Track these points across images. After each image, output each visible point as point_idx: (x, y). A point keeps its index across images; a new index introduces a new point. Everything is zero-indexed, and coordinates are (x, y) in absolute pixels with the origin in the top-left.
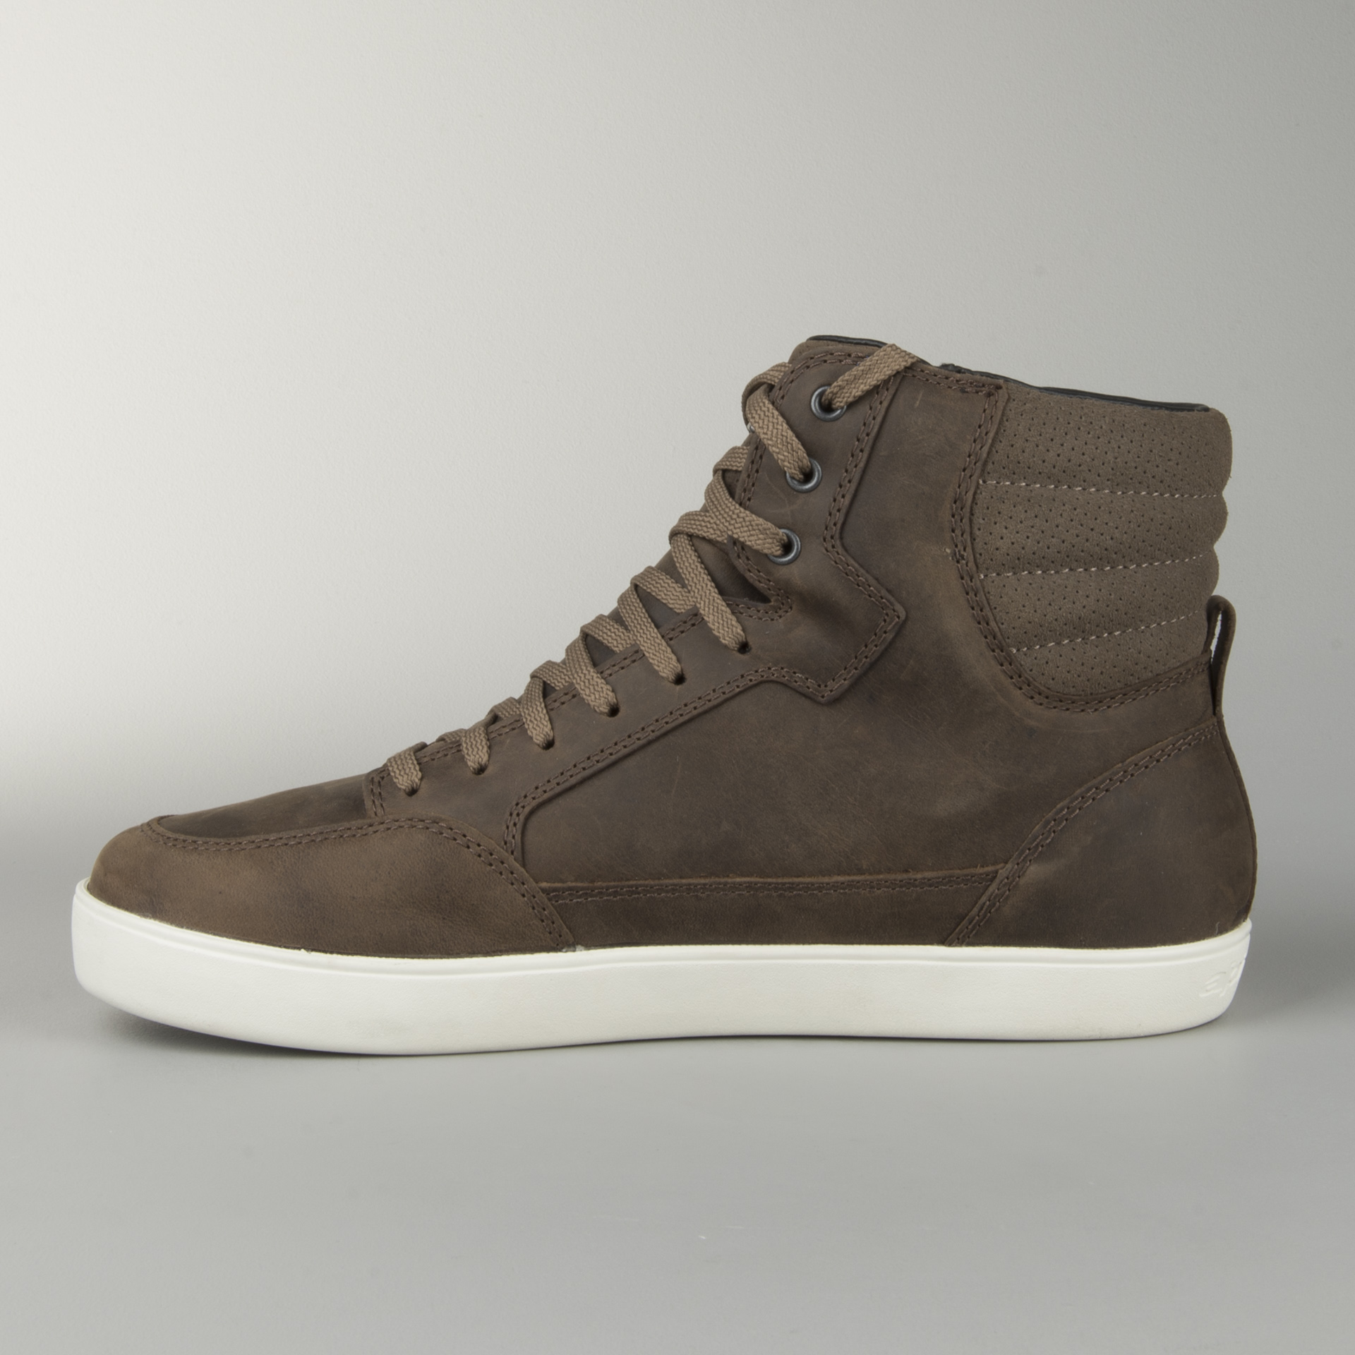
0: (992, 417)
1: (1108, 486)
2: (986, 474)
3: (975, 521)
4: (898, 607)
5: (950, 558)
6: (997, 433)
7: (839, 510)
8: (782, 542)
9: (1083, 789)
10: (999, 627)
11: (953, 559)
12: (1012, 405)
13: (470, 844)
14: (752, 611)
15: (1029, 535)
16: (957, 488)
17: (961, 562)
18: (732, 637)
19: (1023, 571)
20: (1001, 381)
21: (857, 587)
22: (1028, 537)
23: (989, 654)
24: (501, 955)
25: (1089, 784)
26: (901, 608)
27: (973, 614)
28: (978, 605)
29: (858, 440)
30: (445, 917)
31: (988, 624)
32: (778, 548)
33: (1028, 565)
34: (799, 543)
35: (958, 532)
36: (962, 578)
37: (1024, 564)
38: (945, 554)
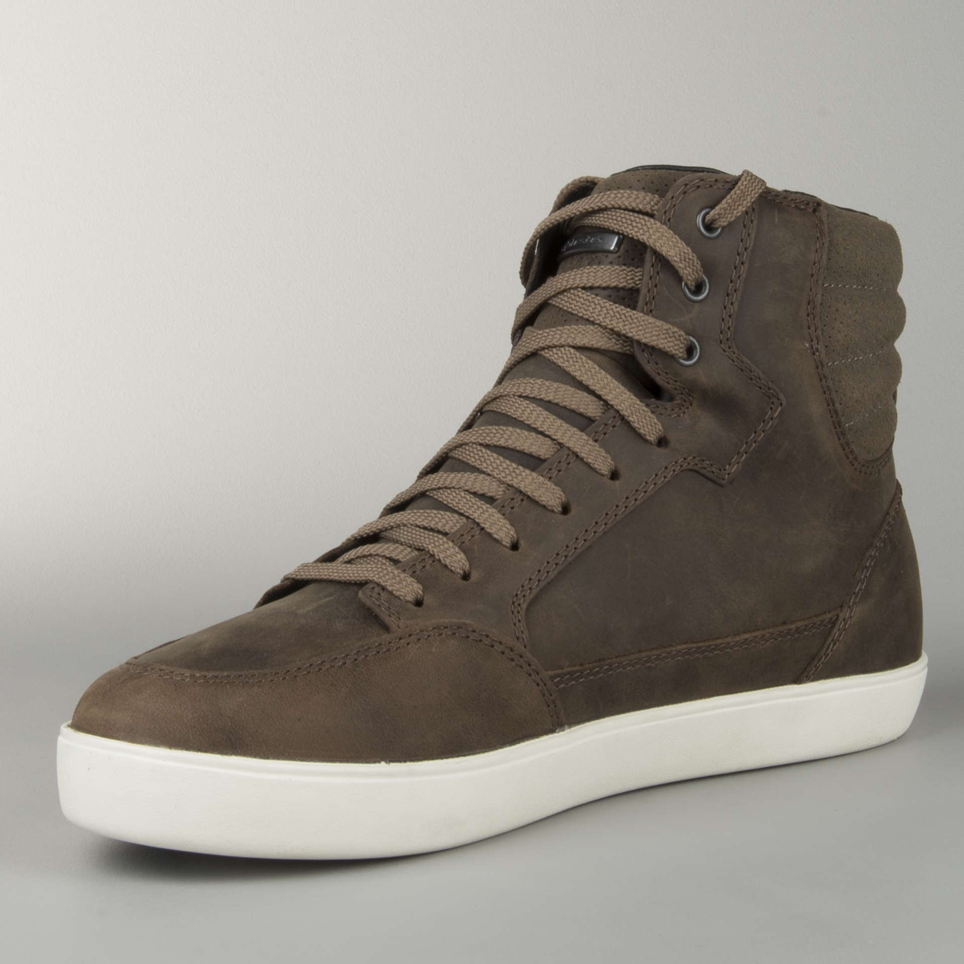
3: (822, 319)
4: (781, 396)
5: (809, 351)
8: (686, 347)
13: (494, 643)
16: (809, 291)
17: (816, 354)
18: (654, 433)
21: (750, 381)
27: (825, 397)
28: (828, 389)
29: (739, 255)
30: (484, 714)
31: (833, 405)
32: (683, 352)
36: (817, 368)
38: (805, 348)
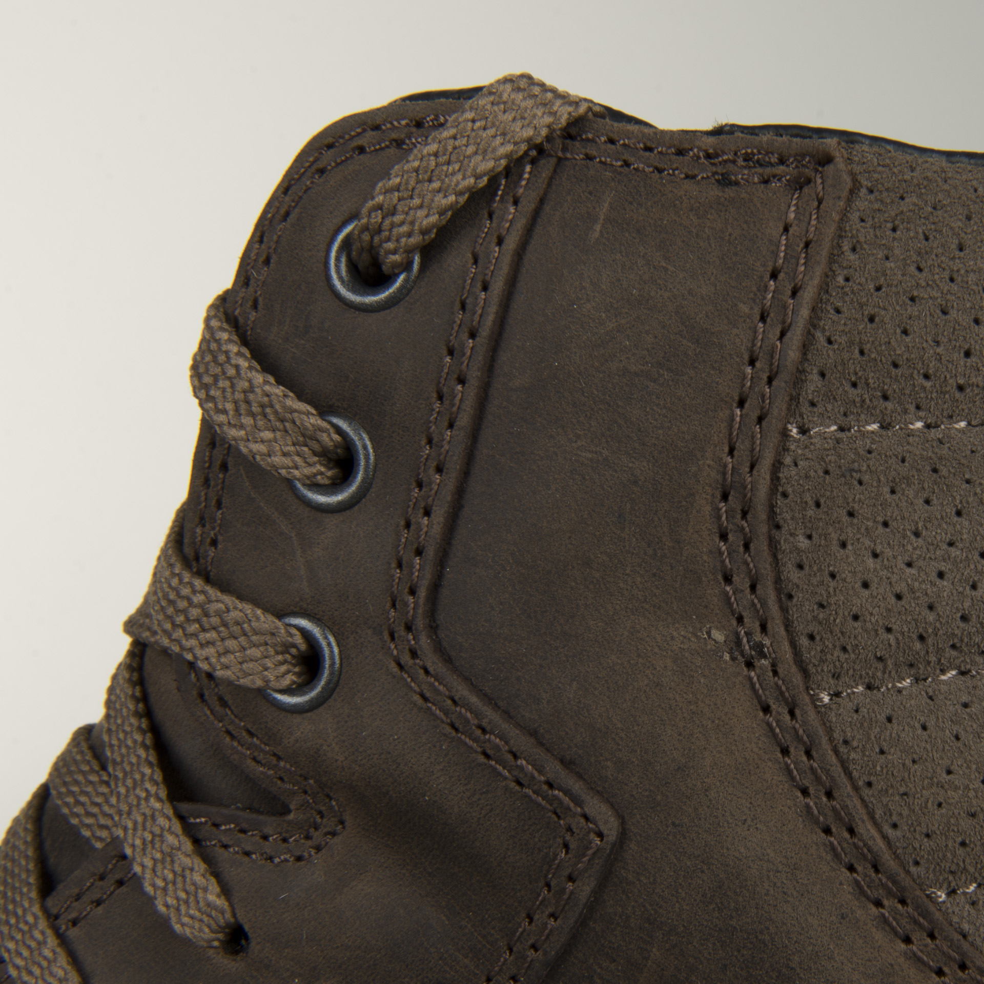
0: (807, 245)
2: (805, 408)
3: (784, 546)
4: (595, 807)
5: (727, 657)
6: (824, 288)
7: (419, 552)
8: (294, 651)
10: (885, 837)
11: (733, 659)
12: (863, 203)
14: (250, 841)
15: (943, 567)
16: (725, 455)
17: (757, 664)
18: (197, 914)
19: (943, 672)
20: (832, 142)
21: (482, 759)
22: (941, 575)
23: (866, 913)
26: (604, 808)
27: (807, 806)
28: (818, 779)
29: (451, 352)
31: (851, 831)
32: (285, 668)
33: (954, 653)
34: (336, 650)
35: (741, 580)
36: (766, 709)
37: (939, 651)
38: (710, 645)
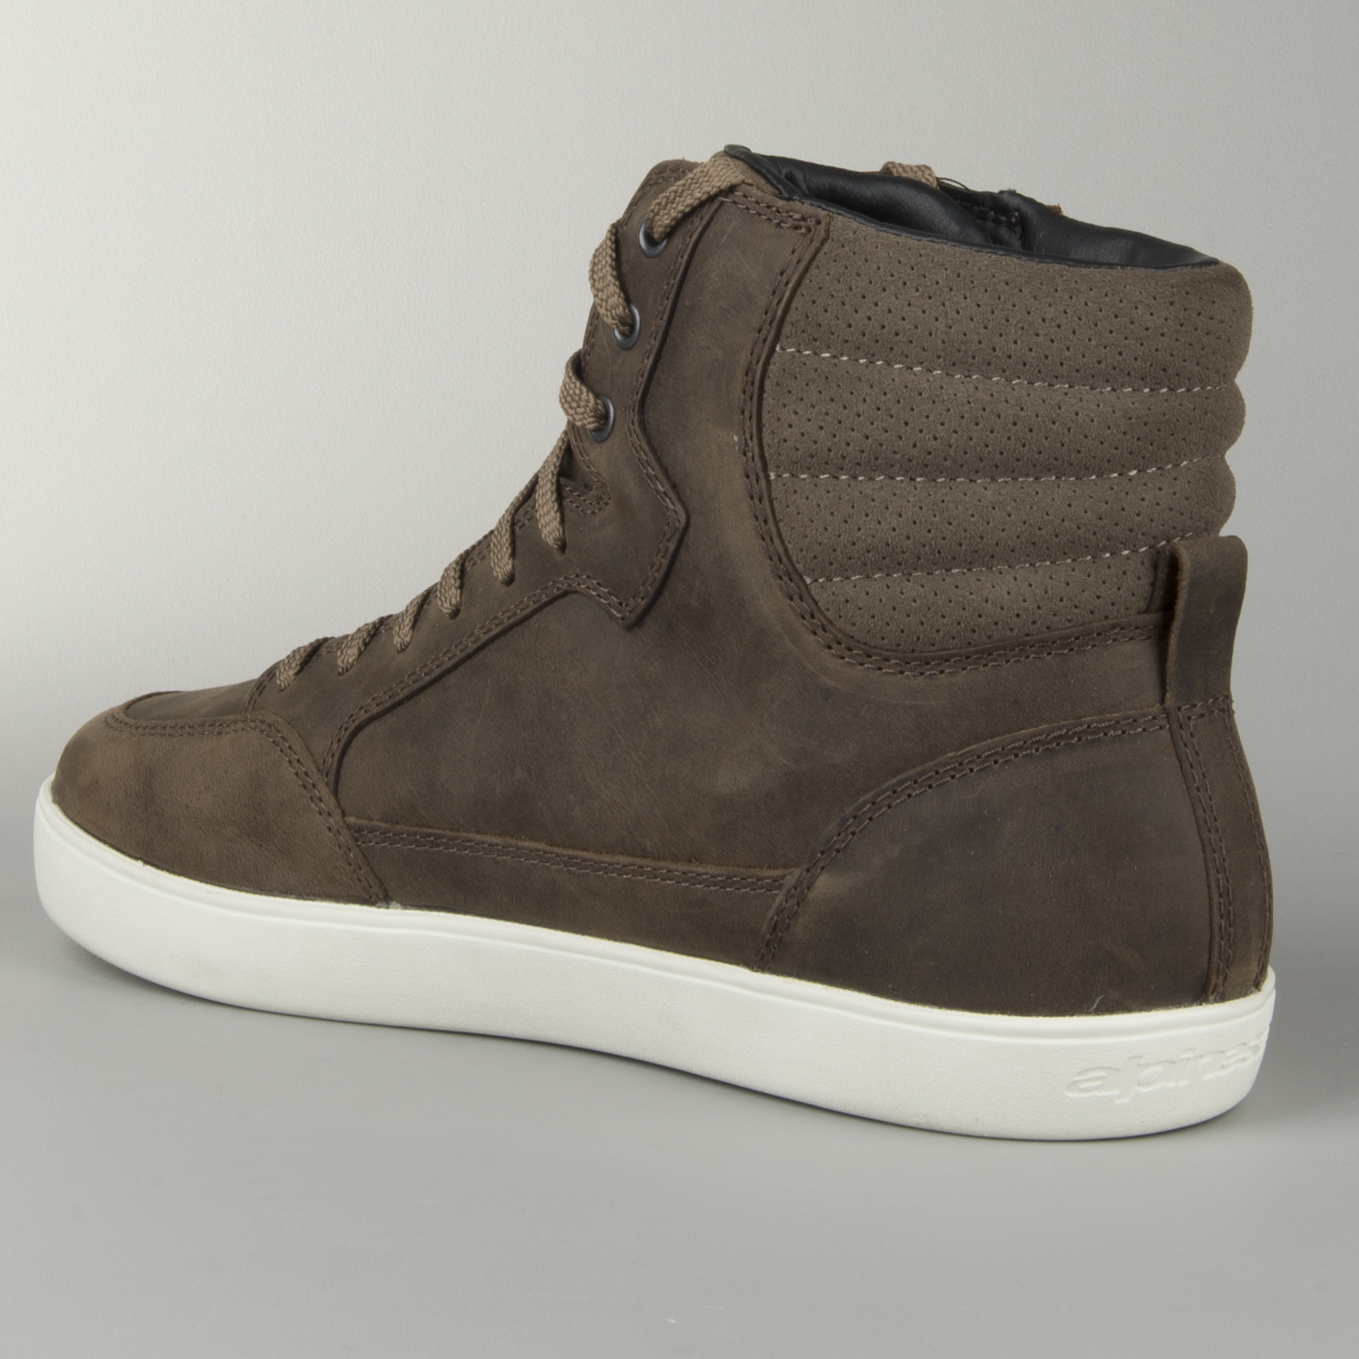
0: (798, 262)
1: (939, 365)
2: (783, 339)
3: (764, 401)
4: (679, 508)
5: (737, 448)
6: (798, 284)
8: (598, 412)
9: (894, 781)
10: (785, 547)
11: (739, 450)
12: (829, 247)
15: (823, 424)
16: (749, 354)
17: (747, 454)
22: (821, 428)
23: (775, 582)
24: (314, 900)
25: (903, 775)
26: (682, 509)
27: (756, 525)
28: (762, 514)
30: (262, 843)
31: (771, 541)
32: (592, 419)
33: (827, 466)
34: (613, 416)
35: (746, 414)
36: (747, 477)
37: (820, 464)
38: (732, 442)
